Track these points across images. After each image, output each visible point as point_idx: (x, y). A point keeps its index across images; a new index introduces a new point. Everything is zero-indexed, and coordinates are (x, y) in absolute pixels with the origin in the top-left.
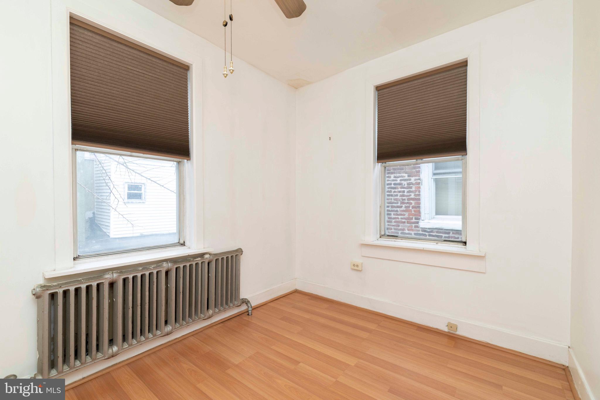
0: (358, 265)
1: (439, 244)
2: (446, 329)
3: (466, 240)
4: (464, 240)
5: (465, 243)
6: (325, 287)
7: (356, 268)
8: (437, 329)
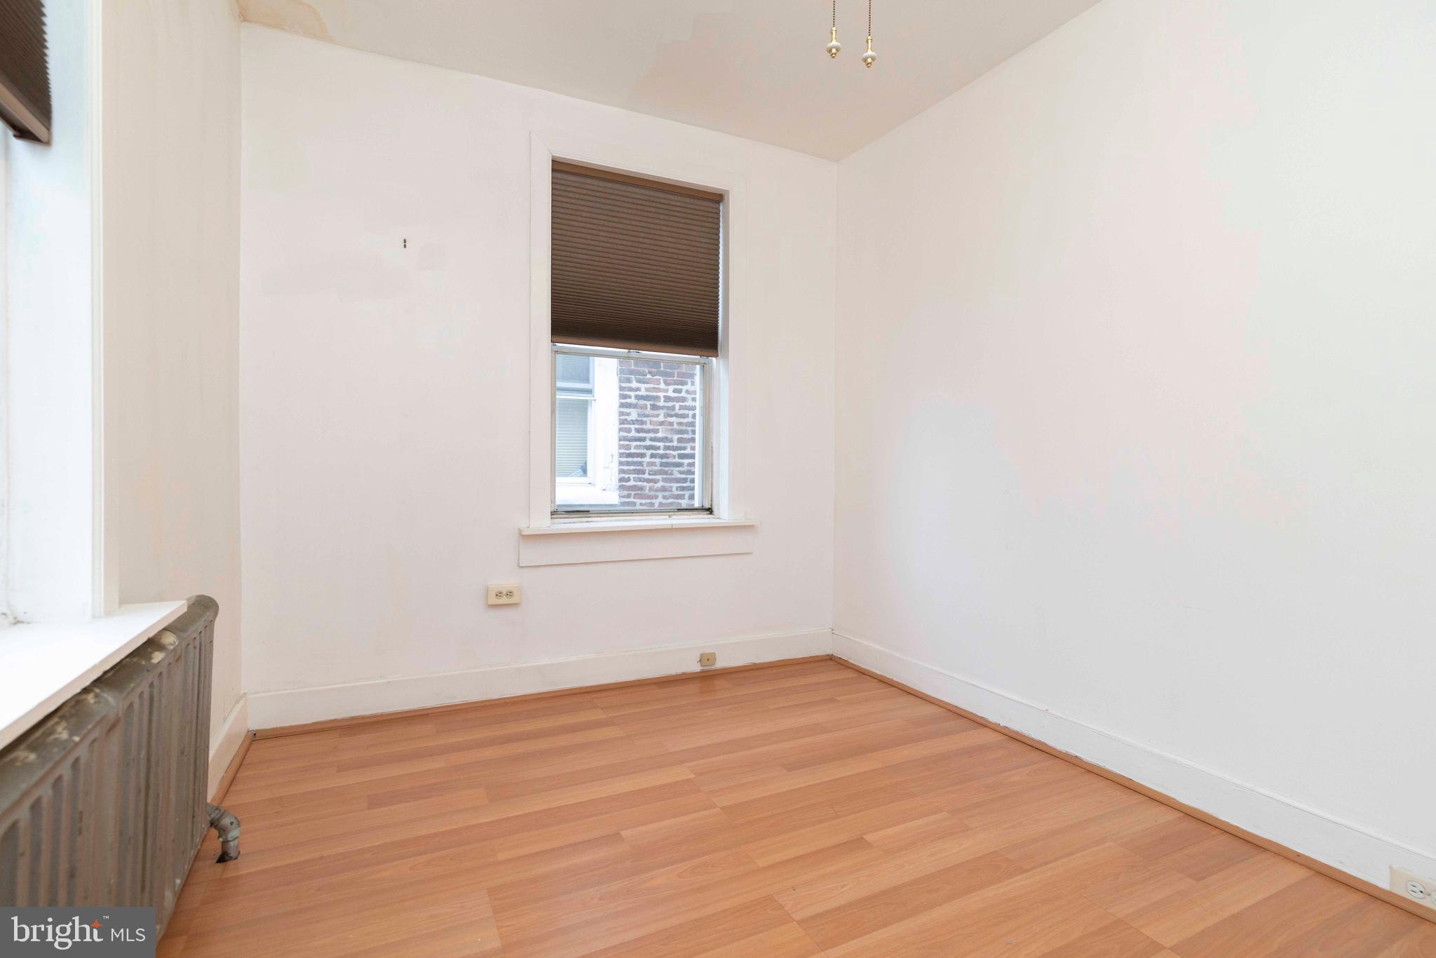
0: (512, 590)
1: (674, 517)
2: (697, 668)
3: (711, 505)
4: (707, 506)
5: (710, 511)
6: (389, 682)
7: (503, 601)
8: (684, 674)
